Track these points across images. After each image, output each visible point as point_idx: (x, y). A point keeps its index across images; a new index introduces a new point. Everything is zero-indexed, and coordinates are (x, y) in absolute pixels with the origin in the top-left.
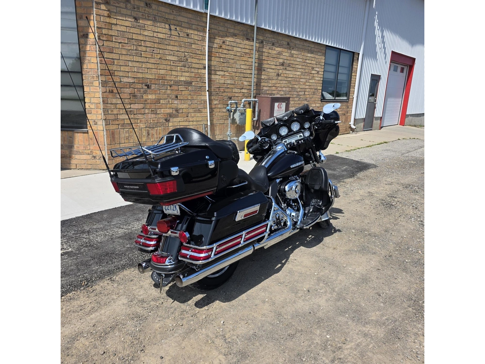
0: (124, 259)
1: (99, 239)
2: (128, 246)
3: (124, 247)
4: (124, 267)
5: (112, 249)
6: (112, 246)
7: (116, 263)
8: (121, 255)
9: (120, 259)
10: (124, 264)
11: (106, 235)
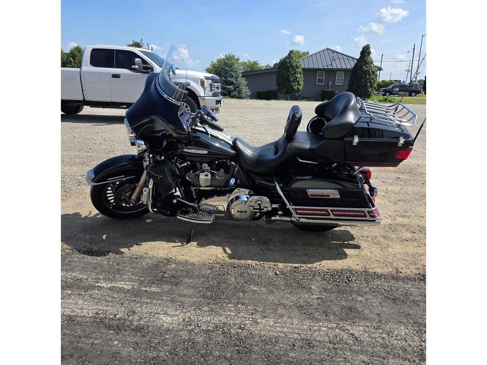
0: (374, 285)
1: (403, 331)
2: (360, 298)
3: (367, 300)
4: (379, 276)
5: (386, 304)
6: (384, 309)
7: (386, 285)
8: (375, 291)
9: (380, 287)
10: (377, 280)
11: (389, 333)
